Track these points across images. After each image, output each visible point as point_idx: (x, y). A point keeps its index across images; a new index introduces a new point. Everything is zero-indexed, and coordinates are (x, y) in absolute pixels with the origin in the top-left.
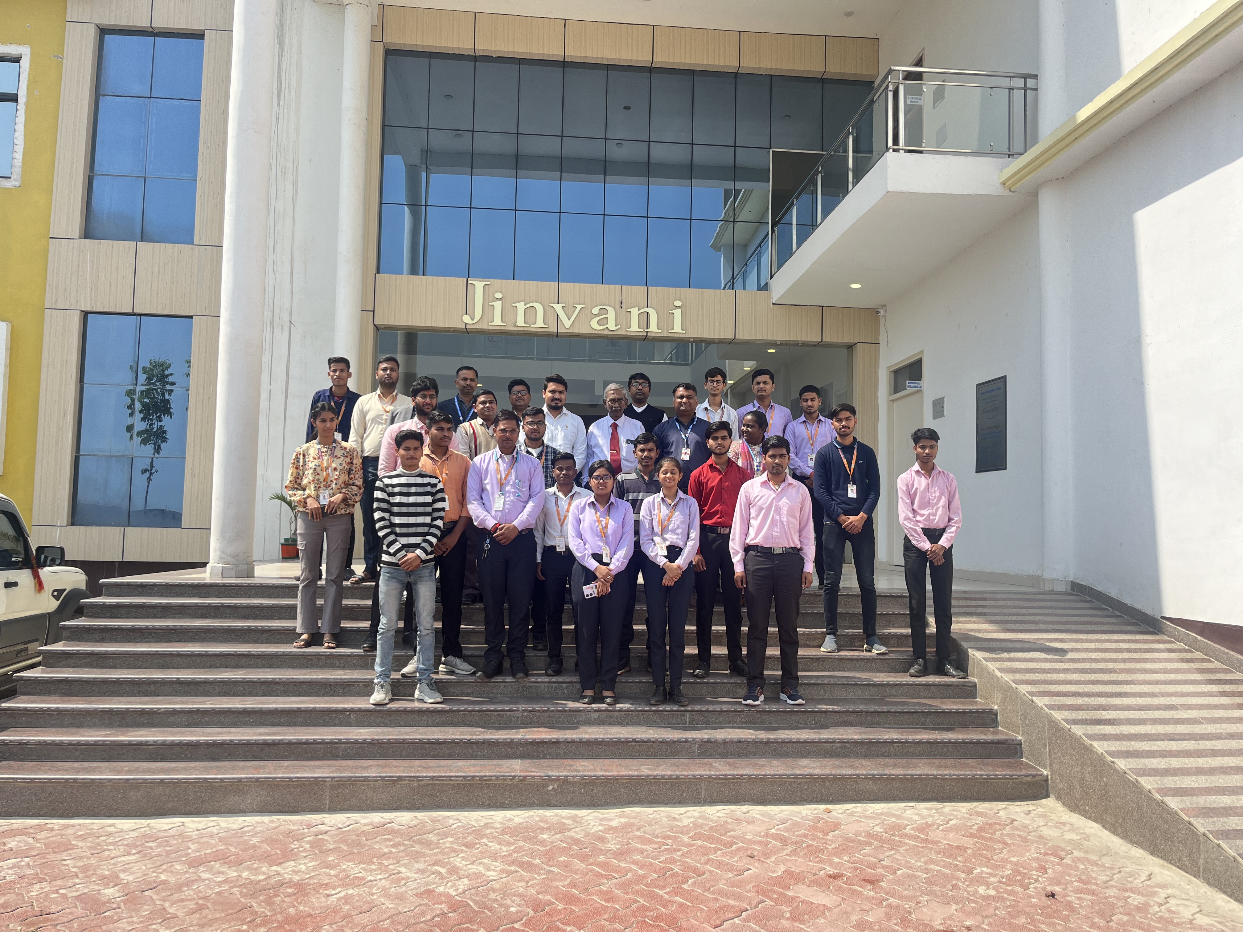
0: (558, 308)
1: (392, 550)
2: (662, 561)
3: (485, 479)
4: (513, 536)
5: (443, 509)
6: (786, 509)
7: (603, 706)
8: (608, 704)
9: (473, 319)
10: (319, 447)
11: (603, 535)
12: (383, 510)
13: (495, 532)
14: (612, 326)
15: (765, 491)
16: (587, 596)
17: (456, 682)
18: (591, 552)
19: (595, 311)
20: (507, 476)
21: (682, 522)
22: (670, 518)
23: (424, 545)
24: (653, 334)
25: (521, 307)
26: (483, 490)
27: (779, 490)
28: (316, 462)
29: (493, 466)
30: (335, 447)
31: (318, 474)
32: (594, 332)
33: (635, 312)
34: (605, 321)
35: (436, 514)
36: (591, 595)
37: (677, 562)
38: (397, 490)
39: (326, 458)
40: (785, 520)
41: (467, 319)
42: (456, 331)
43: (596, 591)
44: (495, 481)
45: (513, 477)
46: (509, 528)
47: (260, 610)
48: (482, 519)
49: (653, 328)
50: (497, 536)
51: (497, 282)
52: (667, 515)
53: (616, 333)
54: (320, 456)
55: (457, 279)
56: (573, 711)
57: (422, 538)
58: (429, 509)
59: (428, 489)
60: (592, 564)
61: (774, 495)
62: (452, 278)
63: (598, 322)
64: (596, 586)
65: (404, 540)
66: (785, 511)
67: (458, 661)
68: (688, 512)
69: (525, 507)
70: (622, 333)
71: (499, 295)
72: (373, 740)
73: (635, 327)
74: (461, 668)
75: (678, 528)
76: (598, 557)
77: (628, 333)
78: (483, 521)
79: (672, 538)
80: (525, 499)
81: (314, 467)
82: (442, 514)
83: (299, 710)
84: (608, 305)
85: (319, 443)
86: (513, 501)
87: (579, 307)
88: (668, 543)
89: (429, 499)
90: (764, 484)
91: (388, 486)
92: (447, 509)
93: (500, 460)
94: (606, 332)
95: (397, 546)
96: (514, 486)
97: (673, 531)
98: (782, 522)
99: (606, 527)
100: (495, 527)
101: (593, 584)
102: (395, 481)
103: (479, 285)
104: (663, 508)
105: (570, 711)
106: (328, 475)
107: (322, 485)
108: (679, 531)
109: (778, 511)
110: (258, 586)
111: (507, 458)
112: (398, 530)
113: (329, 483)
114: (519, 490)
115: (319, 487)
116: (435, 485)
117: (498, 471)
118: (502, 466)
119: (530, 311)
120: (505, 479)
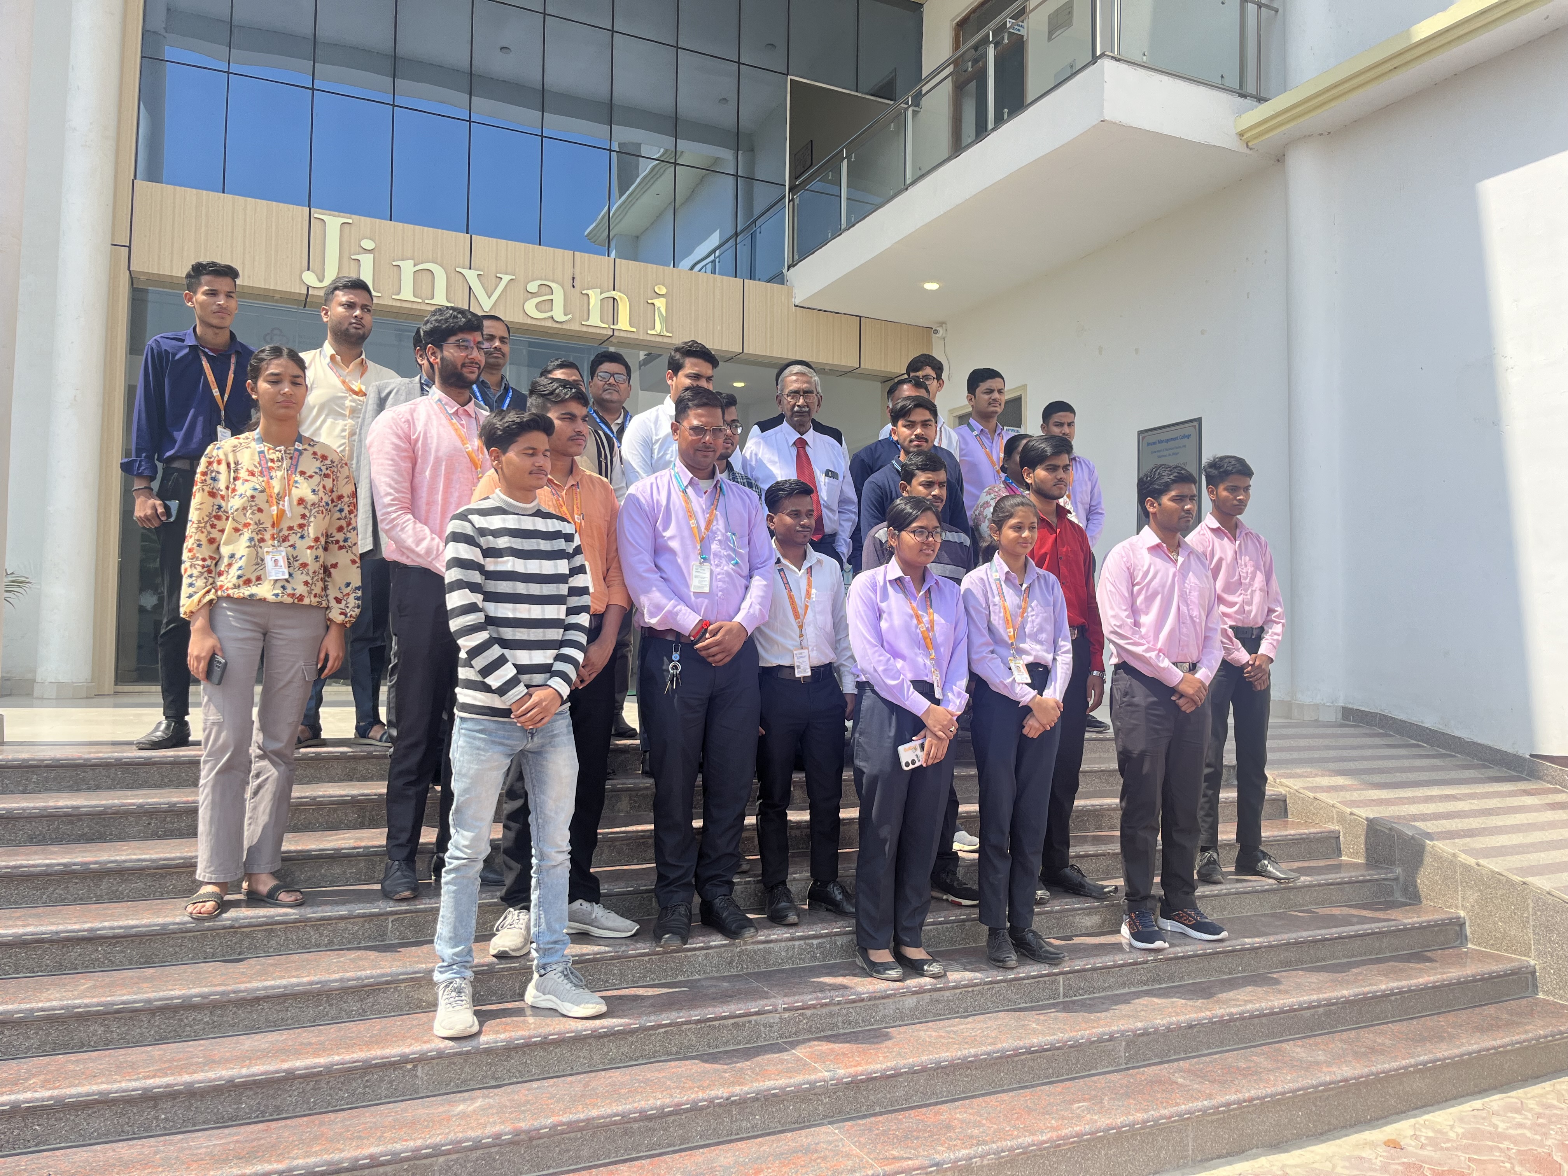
0: (471, 276)
1: (495, 680)
2: (1025, 694)
3: (666, 528)
4: (737, 647)
5: (584, 591)
6: (1195, 594)
7: (926, 982)
8: (935, 976)
9: (321, 281)
10: (264, 447)
11: (926, 643)
12: (474, 588)
13: (702, 638)
14: (558, 313)
15: (1159, 563)
16: (907, 764)
17: (612, 958)
18: (910, 676)
19: (533, 287)
20: (709, 524)
21: (1045, 620)
22: (1025, 610)
23: (559, 666)
24: (622, 334)
25: (408, 268)
26: (659, 549)
27: (1180, 560)
28: (257, 482)
29: (677, 499)
30: (300, 452)
31: (260, 510)
32: (529, 321)
33: (595, 298)
34: (548, 306)
35: (574, 601)
36: (913, 762)
37: (1048, 693)
38: (503, 542)
39: (279, 474)
40: (1195, 613)
41: (310, 278)
42: (287, 298)
43: (922, 755)
44: (686, 533)
45: (719, 525)
46: (729, 631)
47: (71, 823)
48: (670, 612)
49: (623, 323)
50: (706, 648)
51: (365, 222)
52: (1019, 607)
53: (564, 326)
54: (265, 469)
55: (291, 206)
56: (875, 998)
57: (554, 652)
58: (563, 589)
59: (560, 544)
60: (918, 703)
61: (1172, 570)
62: (282, 205)
63: (537, 305)
64: (922, 747)
65: (525, 657)
66: (1194, 596)
67: (598, 911)
68: (1051, 599)
69: (747, 588)
70: (575, 327)
71: (368, 244)
72: (517, 1133)
73: (595, 321)
74: (610, 924)
75: (1041, 630)
76: (925, 689)
77: (585, 329)
78: (672, 615)
79: (1036, 651)
80: (746, 572)
81: (249, 493)
82: (585, 600)
83: (290, 1077)
84: (553, 281)
85: (262, 440)
86: (728, 574)
87: (506, 278)
88: (1029, 659)
89: (562, 567)
90: (1154, 549)
91: (483, 532)
92: (591, 590)
93: (690, 490)
94: (549, 324)
95: (507, 672)
96: (723, 543)
97: (1034, 637)
98: (1191, 617)
99: (931, 629)
100: (703, 628)
101: (916, 743)
102: (496, 522)
103: (333, 222)
104: (1007, 591)
105: (870, 999)
106: (281, 514)
107: (267, 536)
108: (1043, 636)
109: (1183, 596)
110: (47, 766)
111: (706, 485)
112: (508, 633)
113: (285, 532)
114: (735, 551)
115: (262, 540)
116: (569, 538)
117: (690, 513)
118: (698, 503)
119: (423, 276)
120: (708, 527)
